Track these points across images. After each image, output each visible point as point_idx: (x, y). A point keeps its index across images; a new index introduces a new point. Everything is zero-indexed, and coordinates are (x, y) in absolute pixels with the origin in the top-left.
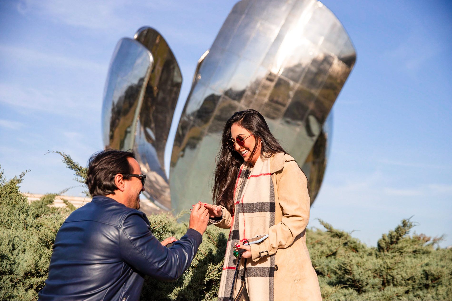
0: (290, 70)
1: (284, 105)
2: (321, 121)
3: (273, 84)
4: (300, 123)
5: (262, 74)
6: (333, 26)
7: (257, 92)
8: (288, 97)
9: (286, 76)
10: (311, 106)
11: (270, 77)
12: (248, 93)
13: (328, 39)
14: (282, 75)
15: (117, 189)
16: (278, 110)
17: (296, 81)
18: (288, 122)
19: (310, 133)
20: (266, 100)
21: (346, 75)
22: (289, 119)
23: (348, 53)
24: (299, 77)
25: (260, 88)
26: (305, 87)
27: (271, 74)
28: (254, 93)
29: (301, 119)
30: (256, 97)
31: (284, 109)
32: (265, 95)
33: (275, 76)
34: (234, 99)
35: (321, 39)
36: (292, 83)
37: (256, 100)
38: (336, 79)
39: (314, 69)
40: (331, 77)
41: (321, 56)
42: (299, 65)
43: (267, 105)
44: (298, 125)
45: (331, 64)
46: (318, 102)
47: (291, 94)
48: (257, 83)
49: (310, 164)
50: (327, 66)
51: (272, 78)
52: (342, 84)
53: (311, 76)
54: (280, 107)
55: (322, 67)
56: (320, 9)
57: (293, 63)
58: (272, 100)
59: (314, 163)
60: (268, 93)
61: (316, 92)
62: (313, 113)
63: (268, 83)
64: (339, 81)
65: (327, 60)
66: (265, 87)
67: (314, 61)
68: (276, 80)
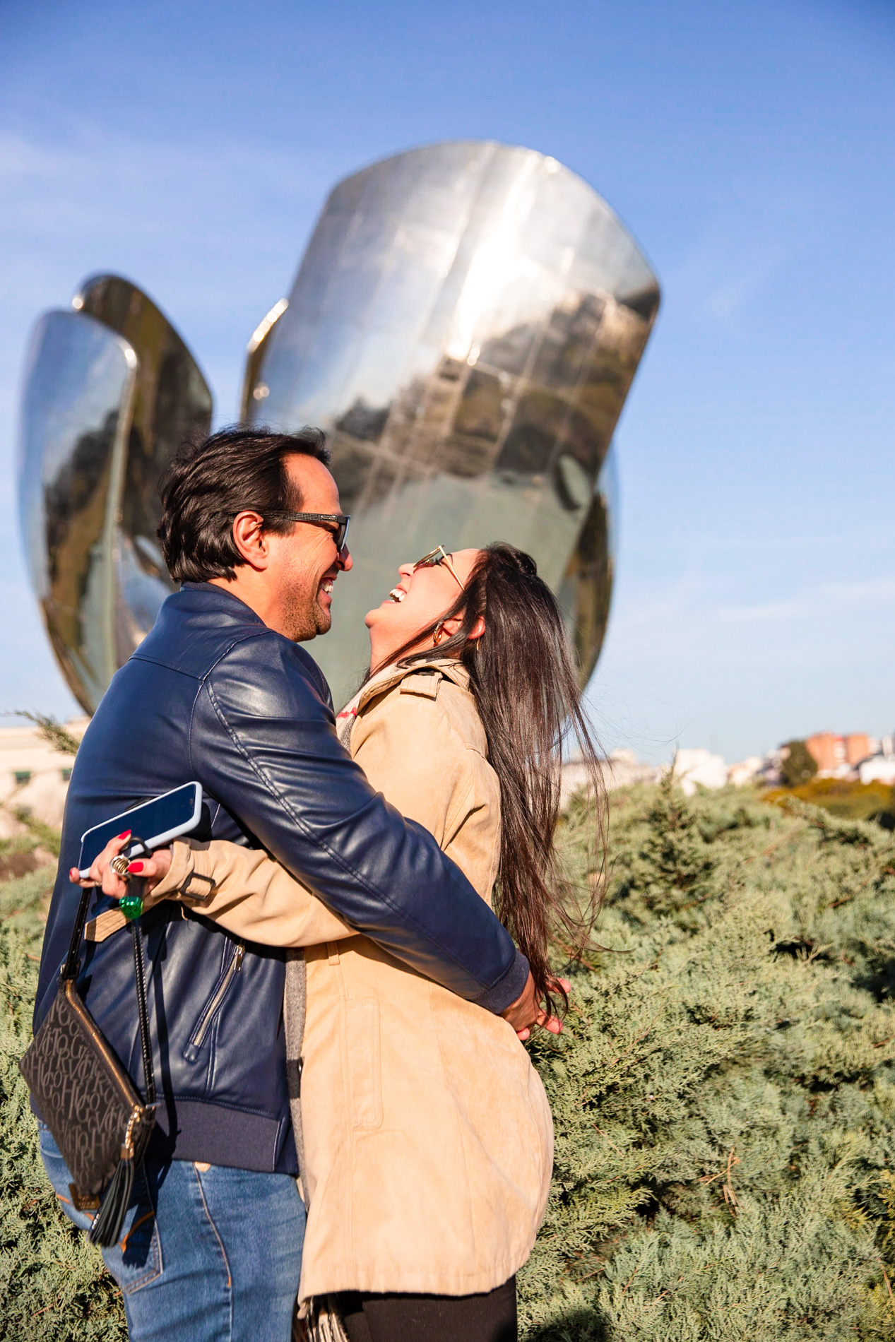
0: (496, 346)
1: (492, 438)
2: (592, 465)
3: (457, 388)
4: (538, 478)
5: (427, 364)
6: (594, 218)
7: (420, 412)
8: (501, 414)
9: (491, 362)
10: (562, 433)
11: (449, 371)
12: (398, 418)
13: (584, 254)
14: (479, 359)
15: (243, 561)
16: (479, 452)
17: (515, 371)
18: (508, 482)
19: (568, 502)
20: (445, 430)
21: (641, 341)
22: (510, 473)
23: (636, 285)
24: (523, 360)
25: (426, 401)
26: (541, 386)
27: (448, 362)
28: (411, 416)
29: (541, 469)
30: (419, 425)
31: (494, 449)
32: (441, 419)
33: (461, 365)
34: (363, 437)
35: (567, 258)
36: (505, 378)
37: (421, 434)
38: (615, 355)
39: (558, 336)
40: (603, 351)
41: (571, 301)
42: (518, 331)
43: (450, 443)
44: (535, 486)
45: (598, 318)
46: (579, 421)
47: (509, 406)
48: (417, 390)
49: (575, 580)
50: (589, 325)
51: (453, 370)
52: (633, 365)
53: (551, 355)
54: (484, 444)
55: (577, 328)
56: (553, 177)
57: (503, 326)
58: (458, 428)
59: (583, 576)
60: (449, 410)
61: (570, 395)
62: (569, 451)
63: (445, 386)
64: (624, 358)
65: (588, 308)
66: (439, 398)
67: (557, 316)
68: (465, 376)
